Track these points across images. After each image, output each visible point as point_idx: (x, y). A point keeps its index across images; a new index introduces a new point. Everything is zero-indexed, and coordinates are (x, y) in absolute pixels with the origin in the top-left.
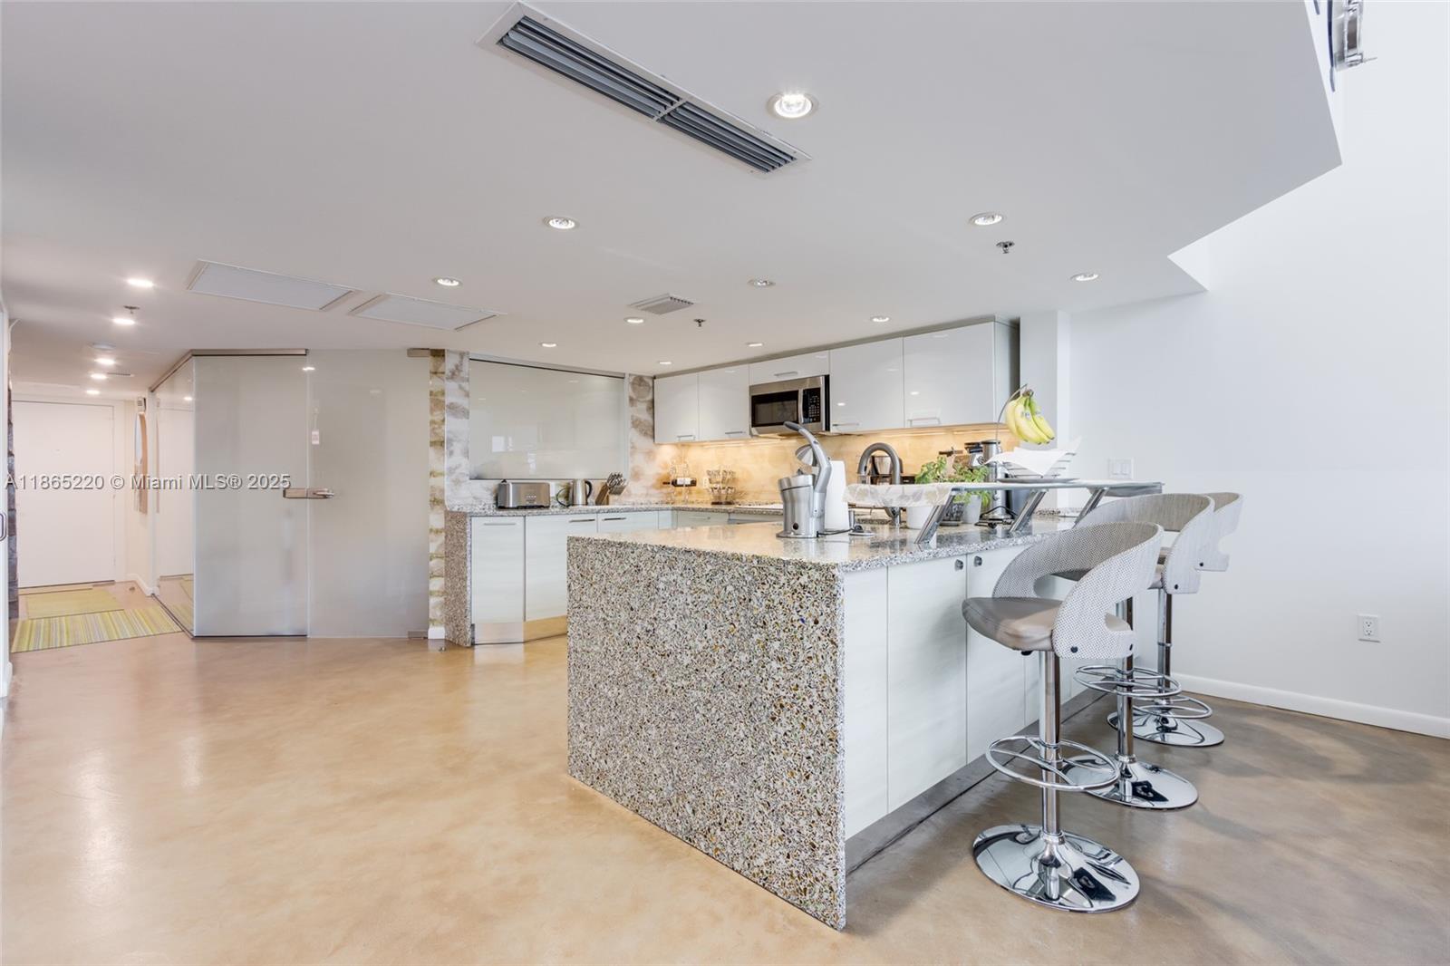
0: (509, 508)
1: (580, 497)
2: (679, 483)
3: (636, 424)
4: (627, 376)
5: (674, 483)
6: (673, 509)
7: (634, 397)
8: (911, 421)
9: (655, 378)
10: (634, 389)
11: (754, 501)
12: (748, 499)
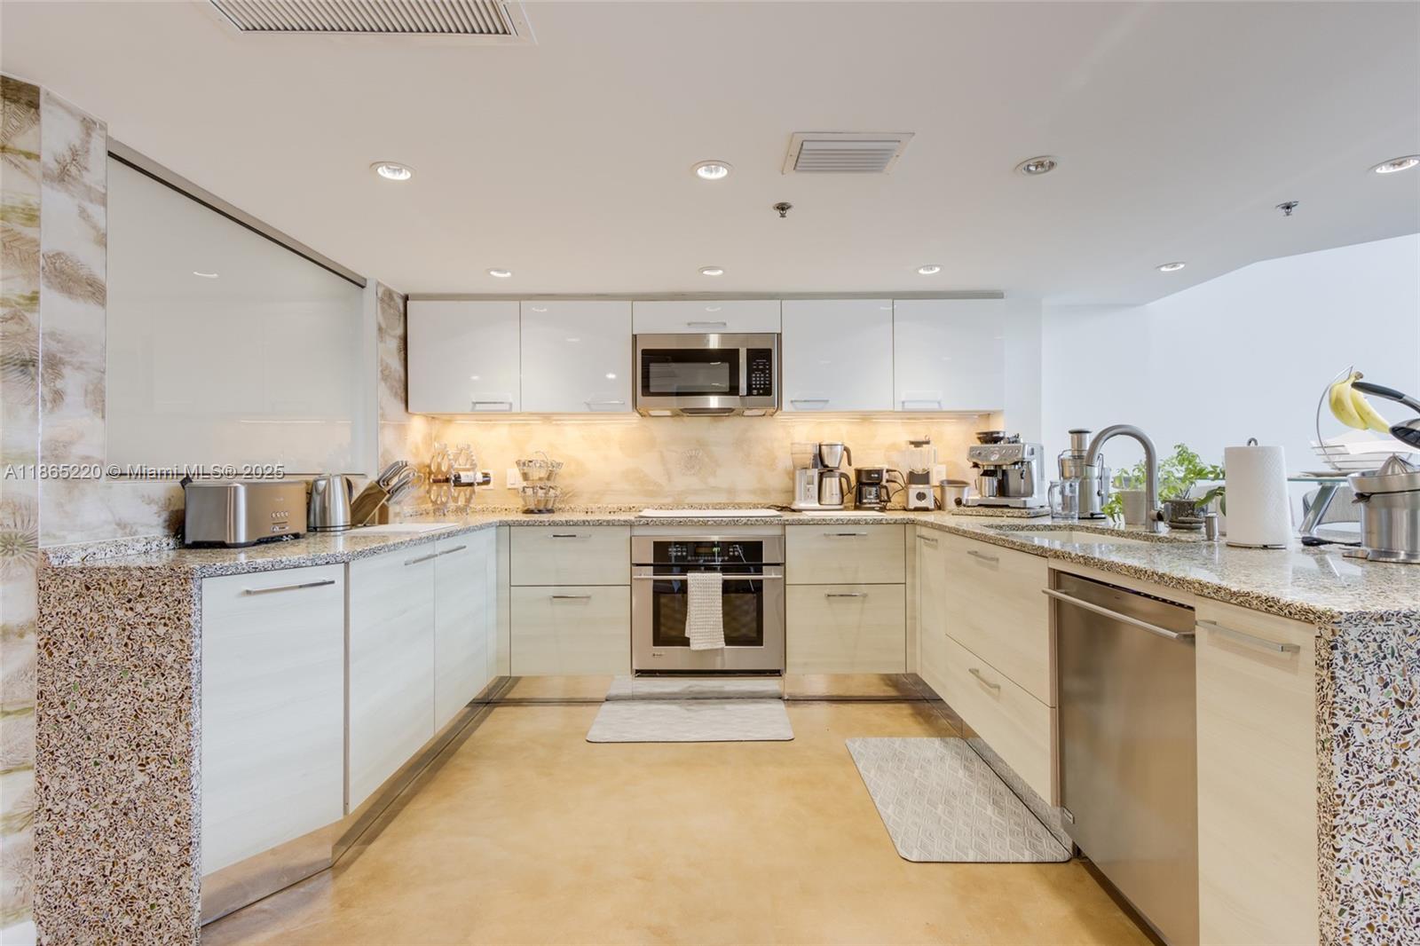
0: (237, 546)
1: (340, 512)
2: (464, 480)
3: (385, 376)
4: (370, 285)
5: (458, 482)
6: (502, 524)
7: (384, 326)
8: (903, 403)
9: (406, 298)
10: (384, 311)
11: (594, 507)
12: (581, 503)
